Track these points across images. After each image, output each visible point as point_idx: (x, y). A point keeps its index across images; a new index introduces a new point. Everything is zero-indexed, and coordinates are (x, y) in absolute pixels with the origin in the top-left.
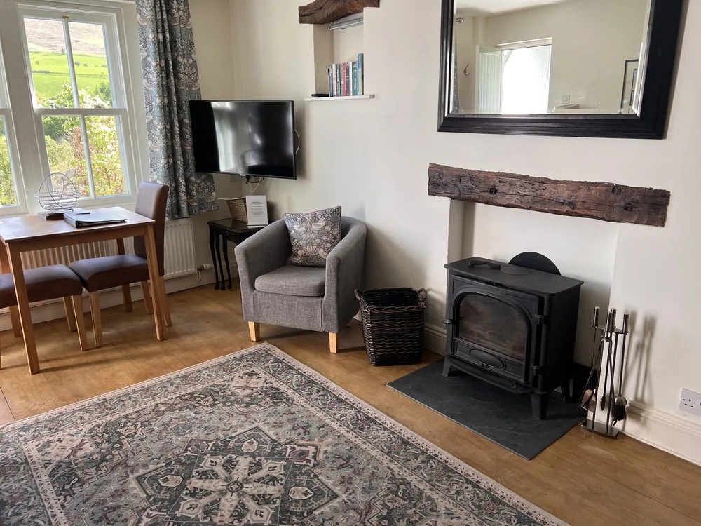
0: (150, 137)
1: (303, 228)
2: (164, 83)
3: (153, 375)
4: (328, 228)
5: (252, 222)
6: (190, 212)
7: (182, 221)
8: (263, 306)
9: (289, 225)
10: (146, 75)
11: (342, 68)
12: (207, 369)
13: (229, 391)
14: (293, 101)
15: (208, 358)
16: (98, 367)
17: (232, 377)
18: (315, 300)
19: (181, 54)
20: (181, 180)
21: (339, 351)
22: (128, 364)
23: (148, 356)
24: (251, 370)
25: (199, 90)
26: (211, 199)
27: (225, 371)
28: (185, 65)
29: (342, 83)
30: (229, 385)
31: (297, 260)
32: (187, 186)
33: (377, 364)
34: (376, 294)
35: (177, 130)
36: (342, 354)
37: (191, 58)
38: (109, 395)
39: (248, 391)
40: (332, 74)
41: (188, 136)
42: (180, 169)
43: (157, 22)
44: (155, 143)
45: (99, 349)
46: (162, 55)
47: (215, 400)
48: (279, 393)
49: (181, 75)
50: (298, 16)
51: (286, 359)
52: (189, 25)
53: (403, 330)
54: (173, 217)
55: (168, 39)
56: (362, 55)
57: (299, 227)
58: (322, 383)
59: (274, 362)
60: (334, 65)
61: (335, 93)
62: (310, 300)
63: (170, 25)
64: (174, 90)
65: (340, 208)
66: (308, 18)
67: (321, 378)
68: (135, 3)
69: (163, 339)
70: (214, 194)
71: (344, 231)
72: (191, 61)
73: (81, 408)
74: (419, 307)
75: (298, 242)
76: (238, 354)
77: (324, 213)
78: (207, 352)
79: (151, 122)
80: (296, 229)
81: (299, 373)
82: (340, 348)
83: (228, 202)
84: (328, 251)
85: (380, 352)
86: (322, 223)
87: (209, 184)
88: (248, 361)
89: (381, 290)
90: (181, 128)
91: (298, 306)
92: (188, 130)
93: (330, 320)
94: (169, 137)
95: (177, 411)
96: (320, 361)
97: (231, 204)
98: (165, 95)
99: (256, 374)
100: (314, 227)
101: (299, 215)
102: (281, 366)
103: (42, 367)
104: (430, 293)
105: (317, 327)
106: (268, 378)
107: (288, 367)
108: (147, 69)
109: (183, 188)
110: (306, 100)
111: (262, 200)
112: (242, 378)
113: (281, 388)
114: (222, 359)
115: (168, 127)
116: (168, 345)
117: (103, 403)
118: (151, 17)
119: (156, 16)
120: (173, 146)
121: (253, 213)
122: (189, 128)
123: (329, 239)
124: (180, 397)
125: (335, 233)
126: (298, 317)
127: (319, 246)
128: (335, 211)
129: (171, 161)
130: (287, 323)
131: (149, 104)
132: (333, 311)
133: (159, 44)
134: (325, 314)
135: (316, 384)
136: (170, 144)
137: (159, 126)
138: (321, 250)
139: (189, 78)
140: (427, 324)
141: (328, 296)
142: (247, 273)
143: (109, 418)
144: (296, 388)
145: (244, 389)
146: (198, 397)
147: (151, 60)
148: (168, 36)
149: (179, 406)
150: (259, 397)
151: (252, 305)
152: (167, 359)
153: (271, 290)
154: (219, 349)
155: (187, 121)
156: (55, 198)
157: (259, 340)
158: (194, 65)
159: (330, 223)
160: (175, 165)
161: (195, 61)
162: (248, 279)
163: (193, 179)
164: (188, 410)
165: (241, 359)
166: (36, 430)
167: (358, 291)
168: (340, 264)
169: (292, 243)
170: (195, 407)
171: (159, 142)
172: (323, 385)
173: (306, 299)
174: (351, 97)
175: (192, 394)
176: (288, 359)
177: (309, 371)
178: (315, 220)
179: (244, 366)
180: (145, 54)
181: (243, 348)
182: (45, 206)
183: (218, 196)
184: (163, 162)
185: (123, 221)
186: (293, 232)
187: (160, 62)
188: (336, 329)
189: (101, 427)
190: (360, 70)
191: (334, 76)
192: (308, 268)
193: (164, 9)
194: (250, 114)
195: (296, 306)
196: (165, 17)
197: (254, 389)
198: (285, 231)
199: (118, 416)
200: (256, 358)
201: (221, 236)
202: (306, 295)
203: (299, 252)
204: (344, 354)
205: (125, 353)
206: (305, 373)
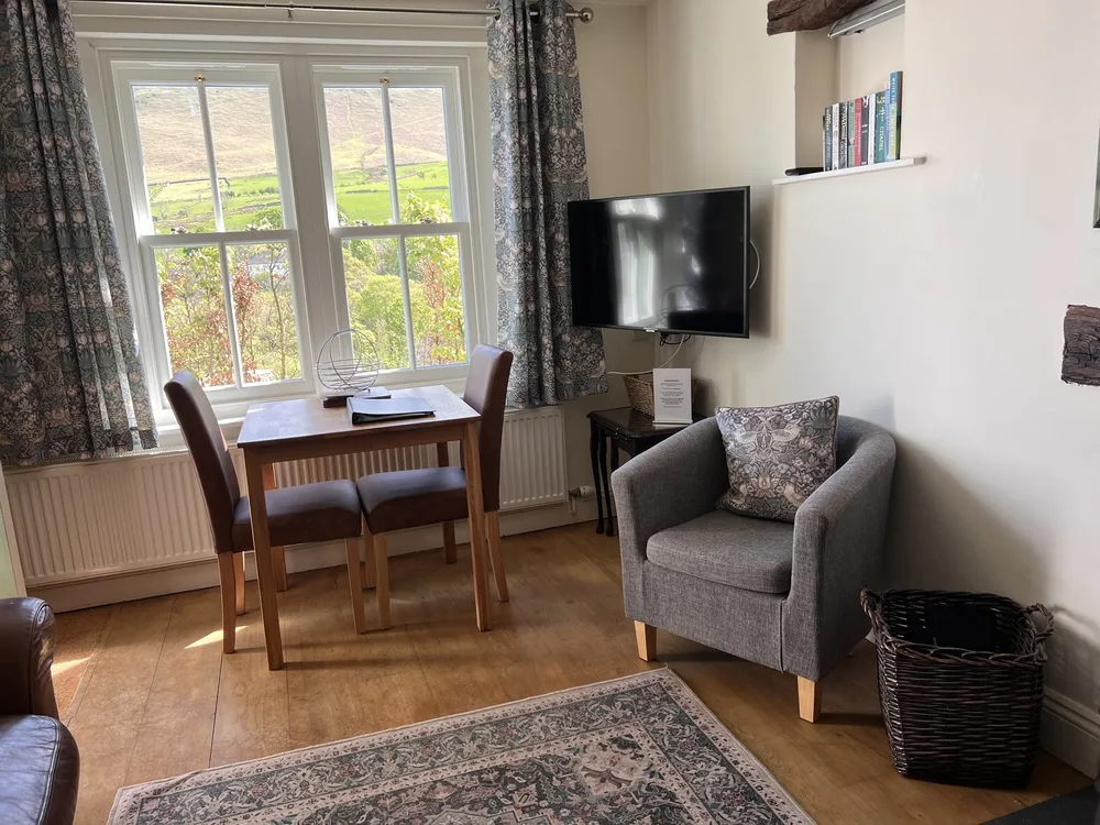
0: (500, 268)
1: (753, 439)
2: (526, 174)
3: (451, 709)
4: (806, 443)
5: (662, 417)
6: (558, 394)
7: (546, 411)
8: (660, 596)
9: (724, 430)
10: (497, 164)
11: (853, 109)
12: (544, 712)
13: (574, 778)
14: (748, 187)
15: (553, 685)
16: (368, 672)
17: (586, 742)
18: (767, 601)
19: (555, 121)
20: (546, 340)
21: (821, 717)
22: (416, 674)
23: (453, 661)
24: (627, 731)
25: (586, 182)
26: (596, 373)
27: (575, 725)
28: (562, 140)
29: (851, 141)
30: (575, 762)
31: (739, 503)
32: (555, 351)
33: (912, 774)
34: (915, 601)
35: (543, 253)
36: (827, 727)
37: (574, 127)
38: (362, 740)
39: (611, 788)
40: (831, 125)
41: (561, 264)
42: (546, 321)
43: (518, 71)
44: (506, 276)
45: (381, 635)
46: (525, 126)
47: (541, 797)
48: (672, 808)
49: (555, 159)
50: (767, 21)
51: (701, 719)
52: (572, 72)
53: (985, 707)
54: (530, 401)
55: (534, 98)
56: (900, 74)
57: (745, 437)
58: (772, 802)
59: (675, 721)
60: (836, 107)
61: (836, 163)
62: (758, 600)
63: (540, 74)
64: (540, 185)
65: (837, 399)
66: (784, 22)
67: (772, 789)
68: (485, 44)
69: (486, 629)
70: (602, 363)
71: (843, 451)
72: (573, 133)
73: (312, 761)
74: (1031, 658)
75: (741, 466)
76: (607, 687)
77: (798, 409)
78: (554, 671)
79: (502, 242)
80: (739, 439)
81: (724, 763)
82: (824, 710)
83: (625, 378)
84: (805, 491)
85: (918, 748)
86: (793, 431)
87: (594, 346)
88: (623, 708)
89: (928, 594)
90: (549, 251)
91: (732, 607)
92: (562, 254)
93: (801, 650)
94: (530, 266)
95: (466, 808)
96: (774, 738)
97: (630, 382)
98: (527, 195)
99: (634, 746)
100: (776, 437)
101: (746, 411)
102: (687, 732)
103: (287, 657)
104: (1061, 618)
105: (772, 660)
106: (656, 762)
107: (703, 741)
108: (500, 152)
109: (548, 355)
110: (776, 182)
111: (684, 376)
112: (604, 748)
113: (680, 794)
114: (574, 694)
115: (529, 249)
116: (491, 643)
117: (349, 757)
118: (508, 63)
119: (517, 60)
120: (536, 283)
121: (665, 400)
122: (563, 249)
123: (807, 465)
124: (479, 773)
125: (823, 453)
126: (730, 630)
127: (785, 479)
128: (823, 407)
129: (532, 307)
130: (709, 640)
131: (500, 212)
132: (808, 631)
133: (519, 108)
134: (790, 636)
135: (758, 800)
136: (531, 279)
137: (513, 248)
138: (789, 490)
139: (569, 162)
140: (1048, 691)
141: (797, 596)
142: (632, 525)
143: (346, 798)
144: (711, 801)
145: (603, 781)
146: (513, 781)
147: (505, 136)
148: (534, 92)
149: (473, 795)
150: (631, 808)
151: (640, 588)
152: (481, 675)
153: (678, 566)
154: (578, 668)
155: (560, 237)
156: (339, 371)
157: (654, 659)
158: (579, 138)
159: (810, 431)
160: (537, 315)
161: (581, 133)
162: (633, 537)
163: (566, 338)
164: (486, 810)
165: (610, 700)
166: (230, 798)
167: (868, 593)
168: (825, 531)
169: (730, 466)
170: (500, 805)
171: (513, 275)
172: (773, 808)
173: (749, 595)
174: (871, 166)
175: (502, 770)
176: (705, 718)
177: (747, 762)
178: (778, 424)
179: (615, 720)
180: (498, 127)
181: (620, 673)
182: (328, 384)
183: (609, 368)
184: (517, 309)
185: (431, 414)
186: (732, 444)
187: (520, 139)
188: (815, 673)
189: (328, 815)
190: (894, 107)
191: (836, 129)
192: (757, 522)
193: (531, 46)
194: (685, 224)
195: (727, 607)
196: (531, 60)
197: (624, 786)
198: (716, 441)
199: (362, 795)
200: (641, 702)
201: (608, 439)
202: (747, 587)
203: (742, 488)
204: (830, 727)
205: (418, 649)
206: (736, 763)
